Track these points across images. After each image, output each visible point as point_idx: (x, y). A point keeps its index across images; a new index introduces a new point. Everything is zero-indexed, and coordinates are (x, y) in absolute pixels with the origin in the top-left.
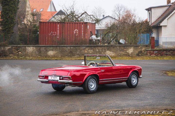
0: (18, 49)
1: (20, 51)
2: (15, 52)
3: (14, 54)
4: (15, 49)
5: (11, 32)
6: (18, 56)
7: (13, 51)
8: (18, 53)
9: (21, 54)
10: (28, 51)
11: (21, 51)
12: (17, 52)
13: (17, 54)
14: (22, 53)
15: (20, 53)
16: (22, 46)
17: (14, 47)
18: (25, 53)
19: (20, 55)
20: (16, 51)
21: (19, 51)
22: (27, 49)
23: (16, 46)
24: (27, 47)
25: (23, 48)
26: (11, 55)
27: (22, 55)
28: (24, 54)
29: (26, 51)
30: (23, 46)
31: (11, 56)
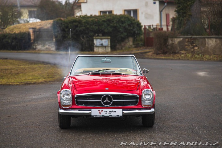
0: (193, 42)
1: (196, 46)
2: (189, 47)
3: (187, 50)
4: (188, 41)
5: (188, 15)
6: (193, 53)
7: (186, 46)
8: (193, 48)
9: (198, 51)
10: (208, 45)
11: (198, 46)
12: (192, 46)
13: (192, 50)
14: (199, 49)
15: (196, 48)
16: (199, 38)
17: (187, 40)
18: (203, 49)
19: (195, 52)
20: (190, 45)
21: (194, 45)
22: (208, 43)
23: (191, 38)
24: (206, 39)
25: (201, 40)
26: (182, 52)
27: (200, 52)
28: (202, 51)
29: (205, 46)
30: (201, 38)
31: (183, 54)
